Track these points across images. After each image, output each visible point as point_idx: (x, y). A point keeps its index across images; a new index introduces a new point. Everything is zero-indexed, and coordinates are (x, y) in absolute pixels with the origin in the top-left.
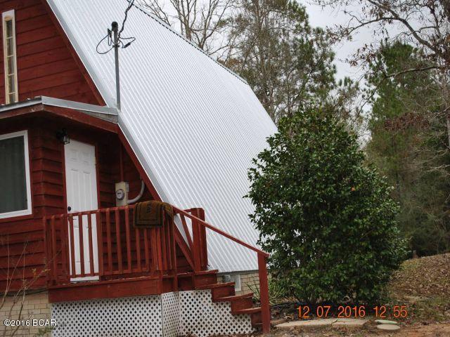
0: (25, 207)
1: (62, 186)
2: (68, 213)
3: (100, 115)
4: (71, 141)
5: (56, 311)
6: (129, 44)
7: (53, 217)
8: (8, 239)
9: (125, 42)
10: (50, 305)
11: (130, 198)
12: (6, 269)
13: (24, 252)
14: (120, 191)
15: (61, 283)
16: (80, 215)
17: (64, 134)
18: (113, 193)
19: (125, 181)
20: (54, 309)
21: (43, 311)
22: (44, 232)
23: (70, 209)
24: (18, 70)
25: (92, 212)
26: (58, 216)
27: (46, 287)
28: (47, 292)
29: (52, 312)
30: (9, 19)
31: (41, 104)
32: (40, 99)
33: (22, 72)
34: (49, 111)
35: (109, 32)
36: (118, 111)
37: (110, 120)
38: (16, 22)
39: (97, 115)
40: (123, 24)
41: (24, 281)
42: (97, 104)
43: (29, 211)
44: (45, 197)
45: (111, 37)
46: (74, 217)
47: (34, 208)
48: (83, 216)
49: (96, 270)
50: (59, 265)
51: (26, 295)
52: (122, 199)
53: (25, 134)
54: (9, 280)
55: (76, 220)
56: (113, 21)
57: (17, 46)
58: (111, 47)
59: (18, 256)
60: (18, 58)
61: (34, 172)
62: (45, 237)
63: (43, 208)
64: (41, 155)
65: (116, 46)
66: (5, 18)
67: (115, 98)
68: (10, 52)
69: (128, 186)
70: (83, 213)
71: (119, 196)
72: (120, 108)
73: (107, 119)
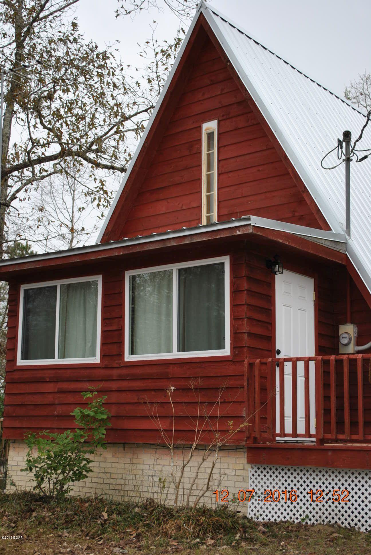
0: (221, 346)
1: (271, 324)
2: (277, 357)
3: (323, 241)
4: (285, 271)
5: (256, 475)
6: (366, 157)
7: (258, 361)
8: (200, 383)
9: (361, 155)
10: (248, 467)
11: (358, 344)
12: (195, 417)
13: (219, 400)
14: (346, 335)
15: (264, 442)
16: (294, 361)
17: (276, 263)
18: (336, 337)
19: (352, 323)
20: (253, 472)
21: (239, 473)
22: (246, 378)
23: (279, 352)
24: (219, 189)
25: (310, 359)
26: (264, 360)
27: (244, 443)
28: (245, 450)
29: (250, 475)
30: (210, 131)
31: (250, 224)
32: (249, 219)
33: (224, 190)
34: (259, 233)
35: (340, 143)
36: (347, 237)
37: (337, 248)
38: (219, 134)
39: (319, 241)
40: (362, 131)
41: (217, 435)
42: (320, 228)
43: (226, 352)
44: (248, 336)
45: (341, 148)
46: (286, 363)
47: (234, 348)
48: (298, 363)
49: (313, 431)
50: (263, 420)
51: (219, 450)
52: (347, 345)
53: (226, 260)
54: (198, 431)
55: (288, 367)
56: (345, 130)
57: (219, 161)
58: (341, 160)
59: (211, 403)
60: (219, 175)
61: (234, 305)
62: (246, 384)
63: (245, 350)
64: (245, 285)
65: (348, 160)
66: (206, 130)
67: (344, 222)
68: (209, 168)
69: (356, 329)
70: (299, 359)
71: (344, 341)
72: (349, 235)
73: (331, 246)
